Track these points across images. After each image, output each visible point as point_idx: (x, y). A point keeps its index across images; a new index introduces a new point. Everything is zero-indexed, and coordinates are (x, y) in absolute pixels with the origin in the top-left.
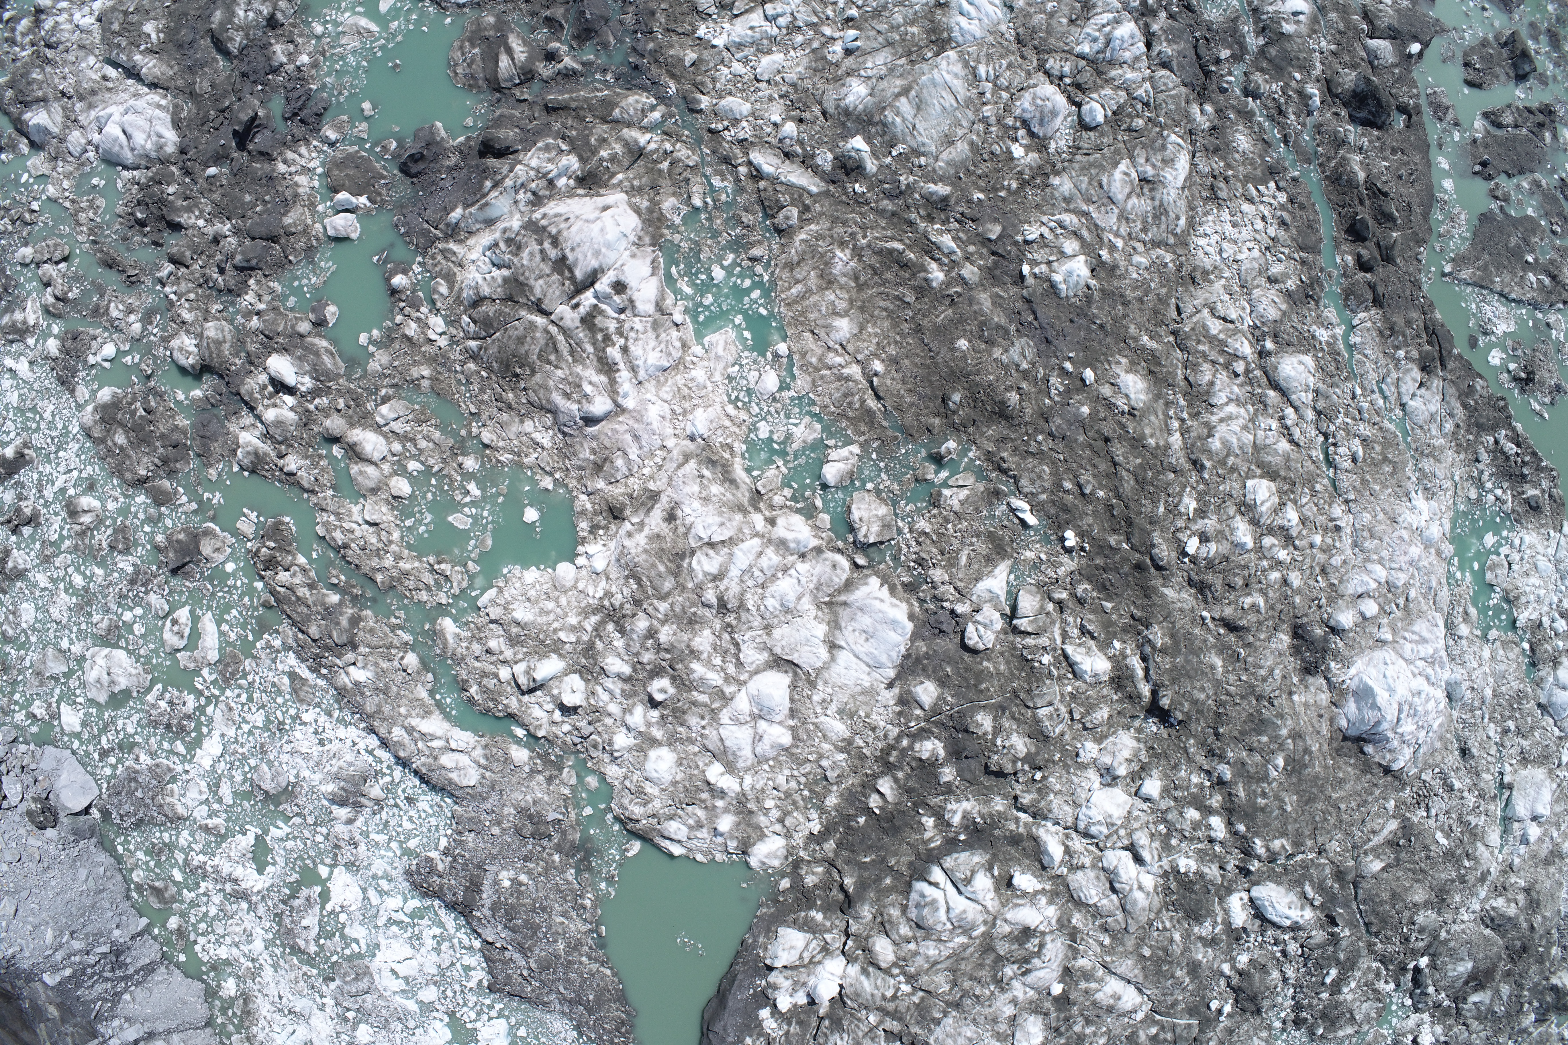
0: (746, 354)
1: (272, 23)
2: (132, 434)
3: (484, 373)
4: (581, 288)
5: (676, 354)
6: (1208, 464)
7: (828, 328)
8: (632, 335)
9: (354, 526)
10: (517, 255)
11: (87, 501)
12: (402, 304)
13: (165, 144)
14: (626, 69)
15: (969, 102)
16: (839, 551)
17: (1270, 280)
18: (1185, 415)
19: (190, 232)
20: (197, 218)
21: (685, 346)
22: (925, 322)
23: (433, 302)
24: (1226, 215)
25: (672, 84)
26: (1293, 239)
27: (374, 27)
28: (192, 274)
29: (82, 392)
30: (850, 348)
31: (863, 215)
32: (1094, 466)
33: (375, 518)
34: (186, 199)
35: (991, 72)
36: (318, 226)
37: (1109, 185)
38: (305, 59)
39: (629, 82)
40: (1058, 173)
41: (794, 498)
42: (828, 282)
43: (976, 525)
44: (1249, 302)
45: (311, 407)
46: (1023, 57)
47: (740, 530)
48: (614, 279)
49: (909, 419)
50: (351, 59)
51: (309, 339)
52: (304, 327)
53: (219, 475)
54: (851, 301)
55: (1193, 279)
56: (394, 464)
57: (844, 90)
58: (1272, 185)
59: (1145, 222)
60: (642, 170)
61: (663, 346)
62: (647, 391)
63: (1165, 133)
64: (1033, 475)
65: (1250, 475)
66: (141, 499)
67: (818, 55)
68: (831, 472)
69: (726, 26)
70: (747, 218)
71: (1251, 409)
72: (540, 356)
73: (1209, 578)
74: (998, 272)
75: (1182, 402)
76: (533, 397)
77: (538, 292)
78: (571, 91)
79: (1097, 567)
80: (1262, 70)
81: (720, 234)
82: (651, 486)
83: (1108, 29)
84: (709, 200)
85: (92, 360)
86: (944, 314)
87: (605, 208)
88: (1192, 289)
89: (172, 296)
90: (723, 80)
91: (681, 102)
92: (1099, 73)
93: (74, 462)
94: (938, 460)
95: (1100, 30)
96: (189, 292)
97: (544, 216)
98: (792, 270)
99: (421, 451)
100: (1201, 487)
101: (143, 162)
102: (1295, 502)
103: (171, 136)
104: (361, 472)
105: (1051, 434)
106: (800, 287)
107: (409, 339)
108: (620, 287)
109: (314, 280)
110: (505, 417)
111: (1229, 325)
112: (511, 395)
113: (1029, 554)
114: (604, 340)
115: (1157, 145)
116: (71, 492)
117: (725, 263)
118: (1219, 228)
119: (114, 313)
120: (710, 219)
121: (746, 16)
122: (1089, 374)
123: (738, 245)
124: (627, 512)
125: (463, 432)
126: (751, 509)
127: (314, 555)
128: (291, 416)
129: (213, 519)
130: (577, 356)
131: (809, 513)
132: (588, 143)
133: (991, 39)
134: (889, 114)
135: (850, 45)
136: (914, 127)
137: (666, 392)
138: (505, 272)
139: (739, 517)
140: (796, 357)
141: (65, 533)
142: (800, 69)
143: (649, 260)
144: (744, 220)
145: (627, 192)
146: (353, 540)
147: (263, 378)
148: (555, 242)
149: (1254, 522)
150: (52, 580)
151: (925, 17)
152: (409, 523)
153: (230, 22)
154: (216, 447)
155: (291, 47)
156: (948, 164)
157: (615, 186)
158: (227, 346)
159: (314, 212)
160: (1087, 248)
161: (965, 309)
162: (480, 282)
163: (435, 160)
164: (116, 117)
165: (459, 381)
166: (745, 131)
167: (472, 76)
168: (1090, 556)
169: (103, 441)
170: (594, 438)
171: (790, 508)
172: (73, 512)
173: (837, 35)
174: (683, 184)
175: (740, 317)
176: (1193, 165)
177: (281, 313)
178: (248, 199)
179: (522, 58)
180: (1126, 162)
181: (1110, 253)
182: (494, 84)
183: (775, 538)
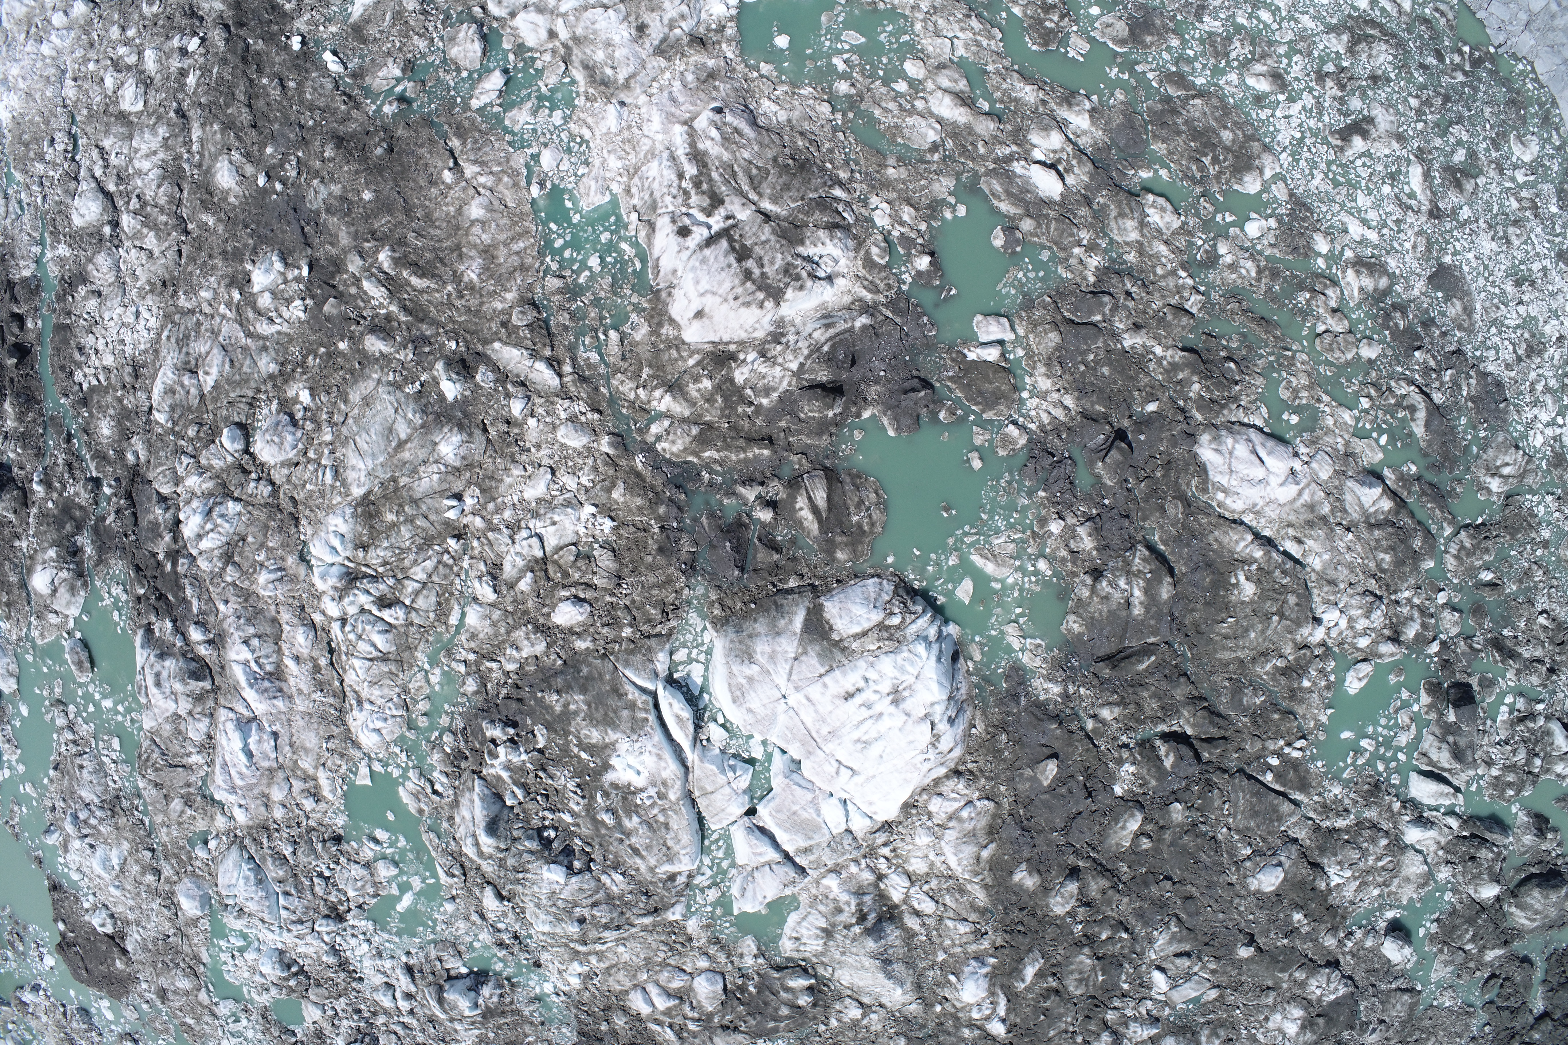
0: (570, 186)
1: (1097, 574)
2: (1215, 141)
3: (829, 166)
4: (725, 233)
5: (636, 180)
6: (172, 114)
7: (490, 208)
8: (674, 191)
9: (960, 34)
10: (788, 264)
11: (1263, 86)
12: (920, 241)
13: (1210, 442)
14: (690, 486)
15: (345, 442)
16: (496, 19)
17: (99, 294)
18: (186, 156)
19: (1170, 342)
20: (1164, 358)
21: (628, 191)
22: (401, 217)
23: (886, 240)
24: (128, 350)
25: (640, 466)
26: (75, 336)
27: (976, 559)
28: (1163, 297)
29: (1279, 192)
30: (471, 192)
31: (451, 319)
32: (268, 104)
33: (940, 40)
34: (1179, 382)
35: (320, 474)
36: (1021, 332)
37: (224, 362)
38: (1055, 527)
39: (686, 471)
40: (271, 377)
41: (533, 60)
42: (487, 252)
43: (376, 49)
44: (119, 270)
45: (1014, 148)
46: (292, 498)
47: (577, 19)
48: (689, 238)
49: (424, 133)
50: (1001, 524)
51: (1020, 211)
52: (1027, 225)
53: (1113, 95)
54: (467, 234)
55: (164, 284)
56: (923, 90)
57: (463, 451)
58: (85, 386)
59: (198, 333)
60: (669, 368)
61: (646, 185)
62: (662, 142)
63: (169, 425)
64: (321, 91)
65: (139, 114)
66: (1200, 81)
67: (488, 493)
68: (496, 80)
69: (582, 531)
70: (564, 318)
71: (131, 171)
72: (768, 173)
73: (185, 22)
74: (331, 269)
75: (186, 166)
76: (776, 139)
77: (767, 229)
78: (746, 461)
79: (277, 24)
80: (82, 508)
81: (592, 302)
82: (663, 62)
83: (209, 526)
84: (602, 337)
85: (1272, 223)
86: (382, 223)
87: (699, 314)
88: (167, 276)
89: (1183, 274)
90: (586, 469)
91: (630, 446)
92: (224, 485)
93: (1281, 125)
94: (402, 99)
95: (216, 526)
96: (1164, 277)
97: (761, 306)
98: (522, 264)
99: (895, 100)
100: (180, 96)
101: (1236, 427)
102: (106, 96)
103: (1206, 452)
104: (955, 81)
105: (301, 127)
106: (515, 247)
107: (912, 206)
108: (684, 232)
109: (1020, 275)
110: (806, 126)
111: (138, 244)
112: (800, 143)
113: (333, 29)
114: (701, 182)
115: (179, 412)
116: (1281, 97)
117: (587, 273)
118: (136, 336)
119: (1249, 264)
120: (602, 318)
121: (562, 543)
122: (261, 181)
123: (573, 291)
124: (686, 40)
125: (851, 115)
126: (570, 43)
127: (1004, 15)
128: (1035, 138)
129: (1116, 54)
130: (729, 171)
131: (520, 49)
132: (726, 399)
133: (320, 515)
134: (418, 420)
135: (454, 503)
136: (396, 411)
137: (645, 145)
138: (801, 250)
139: (579, 31)
140: (523, 183)
141: (1285, 61)
142: (508, 480)
143: (661, 274)
144: (567, 316)
145: (683, 343)
146: (960, 21)
147: (1070, 180)
148: (748, 275)
149: (142, 72)
150: (1297, 21)
151: (380, 533)
152: (906, 38)
153: (1148, 581)
154: (1118, 120)
155: (1072, 545)
156: (369, 377)
157: (698, 351)
158: (1113, 214)
159: (1027, 348)
160: (250, 300)
161: (362, 227)
162: (828, 241)
163: (892, 392)
164: (1274, 481)
165: (857, 163)
166: (562, 409)
167: (858, 489)
168: (282, 32)
169: (1248, 138)
170: (715, 99)
171: (537, 51)
172: (1277, 77)
173: (470, 518)
174: (628, 355)
175: (575, 221)
176: (150, 398)
177: (1056, 244)
178: (1106, 370)
179: (801, 502)
180: (207, 389)
181: (231, 298)
182: (832, 476)
183: (548, 16)
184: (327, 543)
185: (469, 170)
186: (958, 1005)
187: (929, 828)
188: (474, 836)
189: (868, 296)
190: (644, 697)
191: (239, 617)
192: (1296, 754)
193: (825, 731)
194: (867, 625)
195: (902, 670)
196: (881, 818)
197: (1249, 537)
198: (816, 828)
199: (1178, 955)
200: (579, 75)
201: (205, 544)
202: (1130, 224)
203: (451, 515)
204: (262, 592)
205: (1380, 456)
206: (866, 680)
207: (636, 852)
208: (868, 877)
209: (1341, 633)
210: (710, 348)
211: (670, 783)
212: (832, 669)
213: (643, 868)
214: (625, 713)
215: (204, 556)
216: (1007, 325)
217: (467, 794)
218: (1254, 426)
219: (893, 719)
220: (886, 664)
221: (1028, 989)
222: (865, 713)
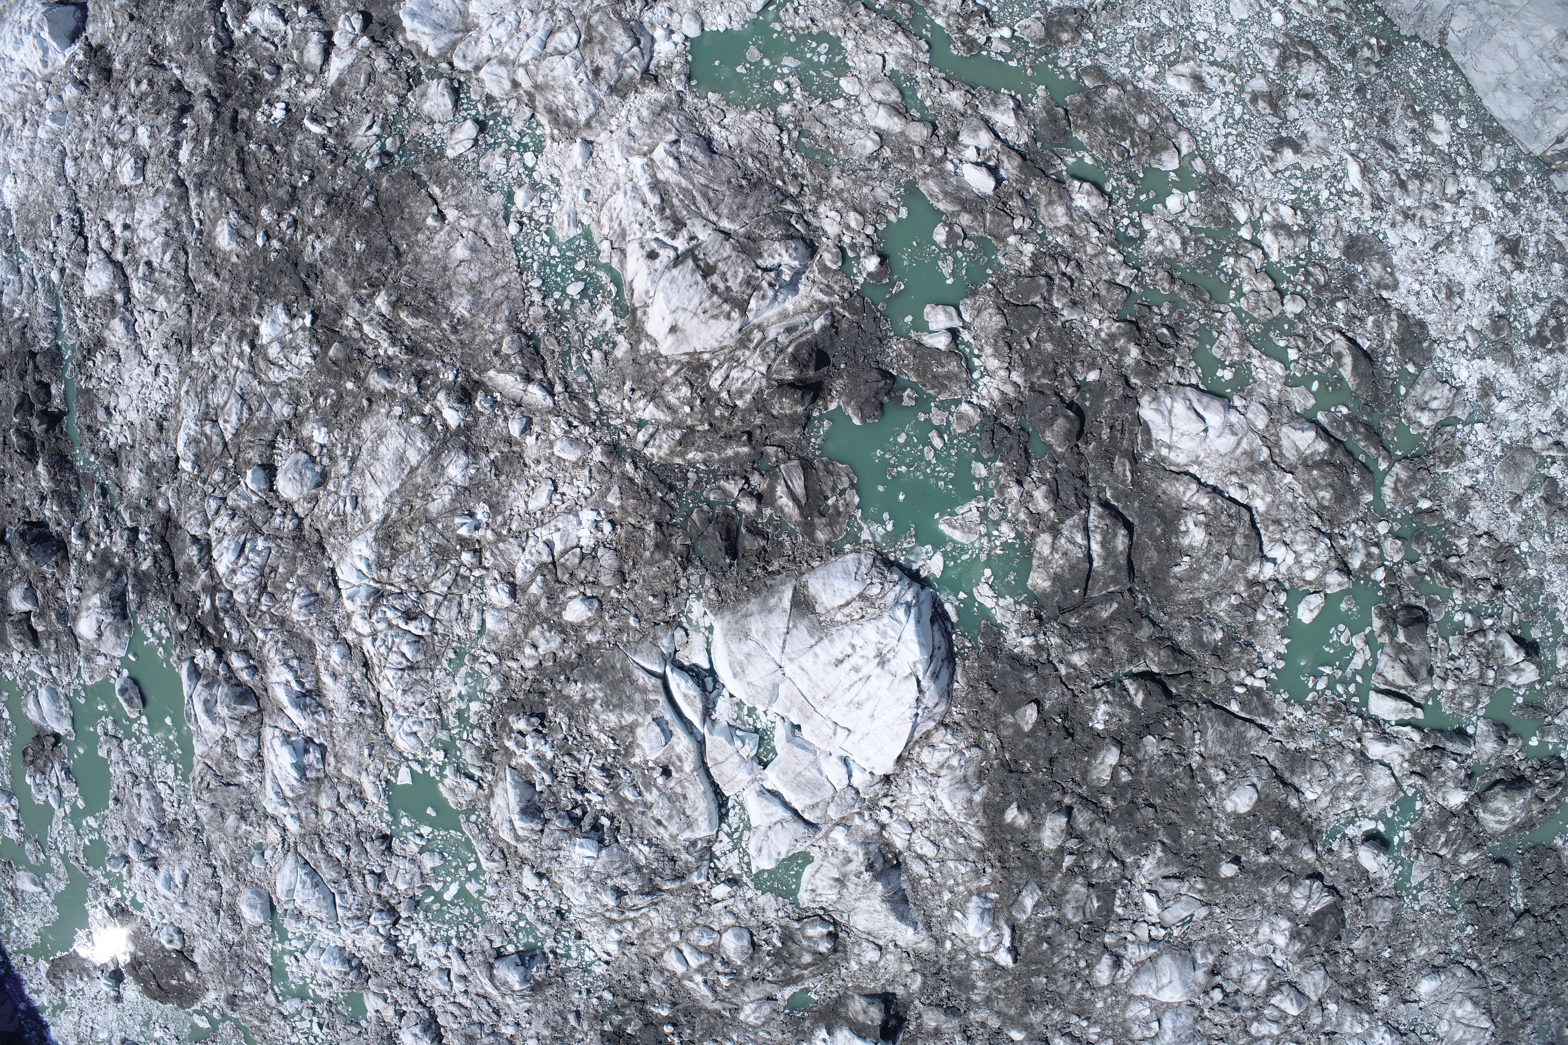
2: (1133, 126)
3: (779, 182)
4: (690, 253)
5: (604, 211)
6: (170, 185)
7: (473, 249)
8: (640, 219)
9: (890, 50)
10: (749, 276)
12: (868, 243)
13: (1150, 402)
15: (361, 474)
16: (461, 72)
17: (118, 357)
18: (186, 223)
19: (1106, 315)
20: (1102, 330)
21: (598, 222)
22: (393, 263)
23: (837, 246)
24: (151, 406)
25: (631, 472)
26: (99, 398)
28: (1096, 274)
29: (1197, 167)
30: (455, 235)
31: (448, 353)
32: (259, 168)
33: (870, 57)
34: (1118, 351)
35: (341, 505)
36: (968, 318)
37: (241, 409)
38: (1014, 494)
39: (674, 472)
40: (287, 420)
41: (501, 108)
42: (473, 288)
44: (135, 333)
45: (947, 150)
46: (316, 529)
47: (537, 68)
48: (658, 261)
49: (407, 184)
51: (957, 208)
52: (965, 219)
54: (455, 274)
55: (178, 343)
56: (859, 104)
57: (470, 472)
58: (113, 444)
59: (215, 385)
60: (649, 380)
61: (614, 215)
62: (625, 175)
63: (196, 472)
64: (307, 152)
65: (138, 187)
67: (497, 508)
68: (469, 130)
70: (551, 343)
71: (136, 241)
72: (724, 195)
76: (729, 162)
77: (728, 246)
78: (727, 459)
80: (119, 556)
82: (619, 100)
83: (242, 561)
84: (587, 357)
85: (1193, 196)
87: (673, 329)
88: (180, 335)
89: (1113, 251)
90: (584, 478)
92: (252, 523)
95: (248, 560)
96: (1095, 256)
97: (728, 317)
98: (507, 297)
99: (834, 116)
100: (175, 167)
101: (1174, 387)
102: (105, 173)
103: (1147, 412)
104: (888, 93)
106: (499, 282)
107: (858, 212)
108: (652, 255)
110: (756, 147)
111: (150, 307)
112: (751, 164)
113: (312, 95)
114: (664, 209)
115: (204, 460)
119: (1174, 236)
120: (584, 340)
121: (567, 546)
122: (260, 242)
123: (556, 317)
124: (638, 77)
125: (796, 134)
126: (533, 90)
128: (965, 138)
130: (688, 196)
132: (704, 403)
133: (344, 541)
134: (427, 448)
135: (466, 520)
136: (406, 441)
137: (610, 179)
138: (760, 262)
139: (540, 79)
140: (501, 222)
142: (513, 495)
143: (636, 295)
144: (554, 341)
145: (661, 356)
146: (889, 37)
148: (714, 289)
149: (137, 147)
151: (400, 553)
153: (1104, 535)
154: (1042, 115)
155: (1031, 507)
156: (378, 413)
157: (675, 362)
158: (1044, 202)
159: (974, 333)
160: (260, 351)
161: (358, 276)
162: (784, 252)
164: (1212, 433)
165: (804, 178)
166: (556, 425)
167: (831, 474)
169: (1164, 120)
170: (670, 131)
171: (502, 100)
173: (482, 532)
174: (611, 371)
177: (994, 234)
178: (1049, 347)
179: (780, 490)
180: (228, 437)
181: (242, 352)
182: (807, 466)
183: (510, 67)
184: (353, 566)
185: (451, 214)
186: (966, 940)
187: (923, 778)
188: (511, 821)
189: (826, 299)
190: (653, 680)
191: (277, 642)
192: (1258, 683)
193: (820, 696)
194: (849, 597)
195: (884, 634)
196: (880, 772)
197: (1194, 486)
198: (819, 787)
199: (1166, 878)
200: (543, 118)
201: (239, 579)
202: (1060, 210)
203: (463, 531)
204: (295, 617)
205: (1313, 401)
206: (853, 647)
207: (659, 823)
208: (871, 827)
209: (1289, 568)
210: (685, 359)
211: (684, 756)
212: (821, 639)
213: (666, 837)
214: (638, 697)
215: (240, 589)
216: (954, 314)
217: (501, 784)
218: (1191, 385)
219: (880, 681)
220: (869, 630)
221: (1028, 921)
222: (854, 676)
